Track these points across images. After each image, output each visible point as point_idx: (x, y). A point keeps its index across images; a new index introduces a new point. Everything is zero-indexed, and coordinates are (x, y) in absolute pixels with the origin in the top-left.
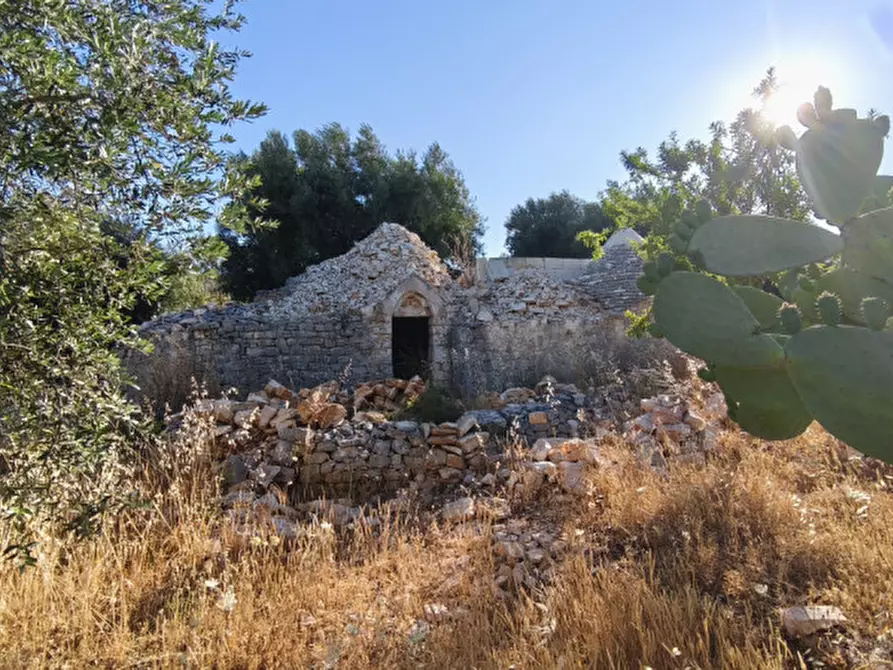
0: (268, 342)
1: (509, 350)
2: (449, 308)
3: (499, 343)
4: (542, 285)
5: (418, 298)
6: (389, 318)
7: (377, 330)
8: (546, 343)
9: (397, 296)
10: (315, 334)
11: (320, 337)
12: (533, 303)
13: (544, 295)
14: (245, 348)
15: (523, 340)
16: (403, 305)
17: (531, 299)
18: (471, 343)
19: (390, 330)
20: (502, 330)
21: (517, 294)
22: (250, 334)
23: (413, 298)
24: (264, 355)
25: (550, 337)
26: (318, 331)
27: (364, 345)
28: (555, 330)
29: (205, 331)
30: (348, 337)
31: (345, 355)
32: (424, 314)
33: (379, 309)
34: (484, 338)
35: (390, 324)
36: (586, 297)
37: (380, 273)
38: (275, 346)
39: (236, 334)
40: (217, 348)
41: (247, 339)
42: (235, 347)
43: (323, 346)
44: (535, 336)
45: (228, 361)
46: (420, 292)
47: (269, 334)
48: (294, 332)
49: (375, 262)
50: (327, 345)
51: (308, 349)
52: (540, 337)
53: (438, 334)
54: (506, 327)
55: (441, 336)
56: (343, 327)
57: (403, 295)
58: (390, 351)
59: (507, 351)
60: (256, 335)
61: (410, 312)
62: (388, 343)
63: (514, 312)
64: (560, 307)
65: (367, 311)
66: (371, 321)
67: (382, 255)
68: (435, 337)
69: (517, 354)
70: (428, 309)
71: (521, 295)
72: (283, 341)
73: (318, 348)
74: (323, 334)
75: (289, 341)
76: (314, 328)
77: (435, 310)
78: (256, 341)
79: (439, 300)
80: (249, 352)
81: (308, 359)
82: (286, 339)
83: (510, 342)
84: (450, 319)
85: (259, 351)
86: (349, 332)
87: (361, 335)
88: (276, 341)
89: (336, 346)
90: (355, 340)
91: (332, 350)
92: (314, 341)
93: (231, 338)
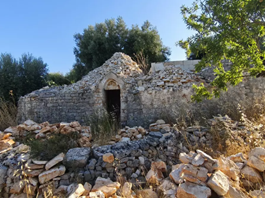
0: (55, 101)
1: (152, 104)
2: (127, 85)
3: (147, 101)
4: (174, 72)
5: (115, 82)
6: (101, 91)
7: (96, 96)
8: (171, 100)
9: (104, 81)
10: (71, 98)
11: (73, 99)
12: (168, 82)
13: (174, 78)
14: (47, 104)
15: (159, 99)
16: (109, 85)
17: (168, 79)
18: (133, 101)
19: (101, 96)
20: (149, 95)
21: (161, 78)
22: (48, 98)
23: (112, 82)
24: (53, 106)
25: (174, 98)
27: (91, 102)
28: (177, 94)
29: (34, 97)
30: (84, 99)
31: (83, 106)
32: (117, 88)
33: (97, 87)
34: (139, 99)
35: (103, 93)
36: (200, 77)
38: (57, 103)
40: (38, 104)
41: (47, 100)
42: (43, 103)
43: (74, 103)
44: (166, 97)
45: (41, 109)
46: (114, 79)
47: (55, 98)
48: (63, 98)
49: (108, 68)
50: (76, 102)
51: (69, 104)
52: (169, 98)
53: (123, 97)
54: (151, 94)
55: (124, 98)
56: (82, 95)
57: (108, 81)
58: (102, 104)
59: (151, 105)
60: (50, 99)
61: (112, 88)
62: (101, 101)
63: (158, 86)
64: (183, 83)
65: (93, 88)
66: (94, 92)
67: (110, 65)
68: (121, 98)
69: (156, 106)
70: (119, 86)
71: (163, 78)
72: (59, 101)
73: (73, 104)
76: (71, 95)
77: (121, 87)
78: (50, 101)
79: (122, 82)
80: (48, 105)
81: (68, 107)
82: (61, 100)
83: (153, 100)
84: (128, 90)
85: (51, 105)
86: (84, 97)
87: (90, 98)
88: (57, 101)
89: (79, 103)
90: (87, 100)
91: (78, 104)
92: (71, 101)
93: (42, 100)
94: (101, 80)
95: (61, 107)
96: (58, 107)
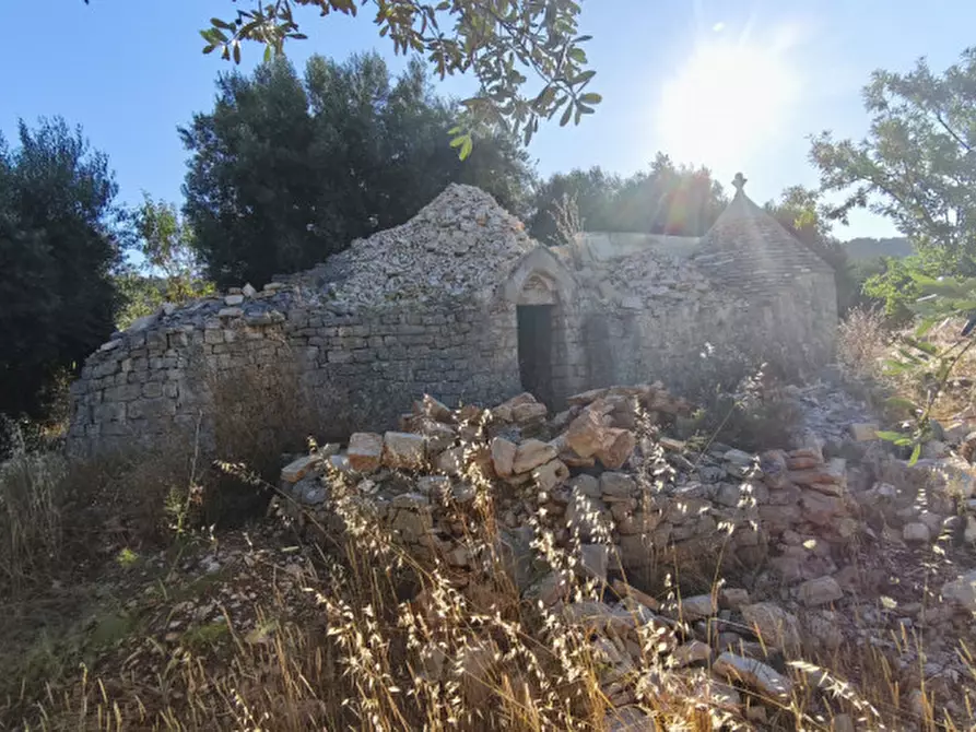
0: (358, 342)
1: (662, 346)
2: (582, 293)
3: (651, 337)
5: (542, 278)
6: (512, 307)
7: (499, 322)
9: (521, 275)
10: (421, 329)
11: (430, 333)
12: (673, 286)
13: (681, 276)
14: (326, 352)
15: (676, 332)
16: (527, 289)
17: (670, 281)
19: (514, 324)
20: (654, 320)
21: (652, 275)
22: (333, 330)
23: (538, 278)
24: (354, 362)
26: (426, 325)
27: (485, 344)
28: (707, 319)
29: (263, 326)
30: (465, 333)
31: (463, 358)
32: (550, 301)
33: (500, 294)
34: (635, 331)
35: (515, 315)
36: (717, 281)
37: (471, 247)
38: (368, 347)
39: (310, 332)
40: (283, 352)
41: (328, 337)
42: (313, 351)
43: (433, 346)
44: (688, 327)
45: (302, 372)
46: (550, 271)
47: (360, 330)
48: (393, 328)
49: (458, 234)
50: (438, 344)
51: (414, 352)
52: (693, 329)
53: (571, 327)
55: (575, 330)
57: (528, 276)
58: (515, 351)
60: (341, 332)
61: (535, 298)
62: (514, 341)
65: (485, 295)
66: (491, 310)
67: (464, 224)
68: (568, 332)
70: (556, 294)
71: (658, 276)
72: (379, 341)
73: (428, 350)
74: (434, 329)
75: (386, 339)
76: (422, 320)
77: (567, 295)
78: (341, 341)
80: (332, 358)
81: (414, 364)
82: (383, 336)
83: (663, 336)
85: (346, 356)
86: (466, 326)
87: (480, 331)
88: (370, 340)
89: (450, 346)
90: (473, 337)
91: (445, 351)
92: (419, 339)
93: (306, 337)
94: (514, 271)
95: (385, 365)
96: (375, 365)
